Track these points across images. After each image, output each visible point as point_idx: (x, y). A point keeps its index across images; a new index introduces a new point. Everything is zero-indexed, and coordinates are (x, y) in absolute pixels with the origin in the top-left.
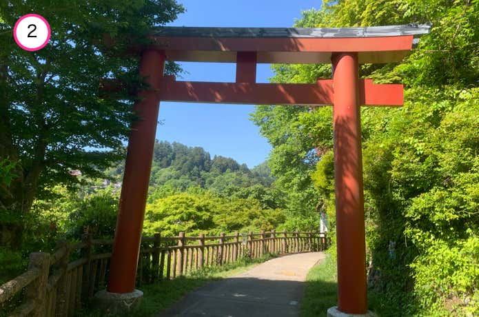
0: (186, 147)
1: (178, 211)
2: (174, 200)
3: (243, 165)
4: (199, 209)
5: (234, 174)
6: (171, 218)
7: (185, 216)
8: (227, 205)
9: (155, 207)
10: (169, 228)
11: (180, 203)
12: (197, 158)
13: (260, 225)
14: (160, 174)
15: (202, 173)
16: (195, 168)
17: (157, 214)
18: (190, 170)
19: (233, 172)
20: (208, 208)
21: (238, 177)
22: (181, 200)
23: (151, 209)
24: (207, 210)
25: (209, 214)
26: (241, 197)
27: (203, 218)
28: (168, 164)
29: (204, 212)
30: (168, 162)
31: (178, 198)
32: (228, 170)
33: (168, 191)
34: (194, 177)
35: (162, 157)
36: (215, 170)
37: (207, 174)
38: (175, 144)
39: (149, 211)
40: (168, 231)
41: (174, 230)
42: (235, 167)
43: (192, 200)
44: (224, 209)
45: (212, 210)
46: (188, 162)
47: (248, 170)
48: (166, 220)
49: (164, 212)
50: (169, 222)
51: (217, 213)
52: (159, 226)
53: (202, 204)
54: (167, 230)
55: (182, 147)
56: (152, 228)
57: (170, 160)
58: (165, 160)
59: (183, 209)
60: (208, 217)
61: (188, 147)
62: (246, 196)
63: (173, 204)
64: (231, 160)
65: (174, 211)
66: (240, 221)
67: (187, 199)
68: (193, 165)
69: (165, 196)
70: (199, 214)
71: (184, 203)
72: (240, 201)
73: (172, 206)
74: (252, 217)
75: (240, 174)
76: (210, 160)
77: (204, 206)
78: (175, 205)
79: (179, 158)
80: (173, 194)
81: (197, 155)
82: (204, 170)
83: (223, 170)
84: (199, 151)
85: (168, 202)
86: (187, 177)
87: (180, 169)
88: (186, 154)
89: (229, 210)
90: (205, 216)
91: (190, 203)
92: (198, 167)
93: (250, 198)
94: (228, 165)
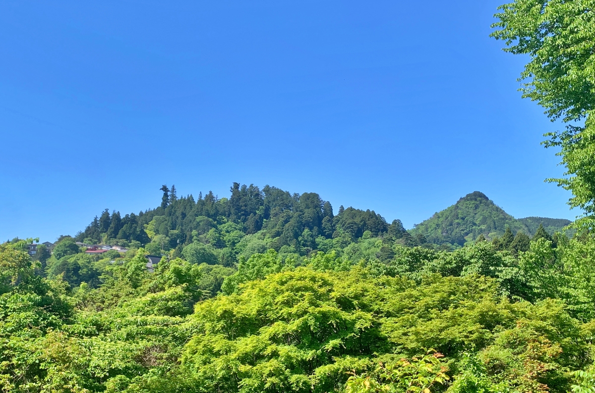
0: (288, 194)
1: (294, 310)
2: (283, 283)
3: (395, 222)
4: (345, 304)
5: (378, 241)
6: (278, 328)
7: (312, 322)
8: (415, 293)
9: (238, 301)
10: (275, 354)
11: (298, 290)
12: (308, 213)
13: (523, 342)
14: (244, 246)
15: (319, 239)
16: (306, 231)
17: (244, 319)
18: (296, 235)
19: (377, 235)
20: (365, 300)
21: (386, 245)
22: (300, 284)
23: (229, 307)
24: (364, 307)
25: (369, 316)
26: (445, 272)
27: (357, 326)
28: (258, 227)
29: (359, 313)
30: (257, 222)
31: (291, 278)
32: (367, 233)
33: (267, 264)
34: (304, 249)
35: (246, 214)
36: (342, 234)
37: (327, 241)
38: (267, 190)
39: (225, 312)
40: (274, 362)
41: (289, 358)
42: (378, 226)
43: (325, 283)
44: (406, 302)
45: (376, 308)
46: (292, 221)
47: (404, 231)
48: (267, 332)
49: (259, 312)
50: (274, 339)
51: (389, 315)
52: (249, 349)
53: (350, 291)
54: (270, 357)
55: (280, 193)
56: (233, 356)
57: (261, 218)
58: (251, 219)
59: (305, 304)
60: (368, 325)
61: (292, 194)
62: (456, 272)
63: (279, 292)
64: (372, 215)
65: (285, 310)
66: (455, 333)
67: (313, 279)
68: (302, 225)
69: (260, 275)
70: (346, 316)
71: (306, 289)
72: (447, 284)
73: (280, 298)
74: (489, 322)
75: (390, 239)
76: (332, 216)
77: (356, 297)
78: (286, 294)
79: (276, 215)
80: (278, 270)
81: (307, 207)
82: (323, 234)
83: (357, 234)
84: (312, 199)
85: (270, 289)
86: (292, 248)
87: (278, 234)
88: (288, 207)
89: (420, 304)
90: (362, 320)
91: (323, 290)
92: (311, 229)
93: (469, 274)
94: (365, 224)
